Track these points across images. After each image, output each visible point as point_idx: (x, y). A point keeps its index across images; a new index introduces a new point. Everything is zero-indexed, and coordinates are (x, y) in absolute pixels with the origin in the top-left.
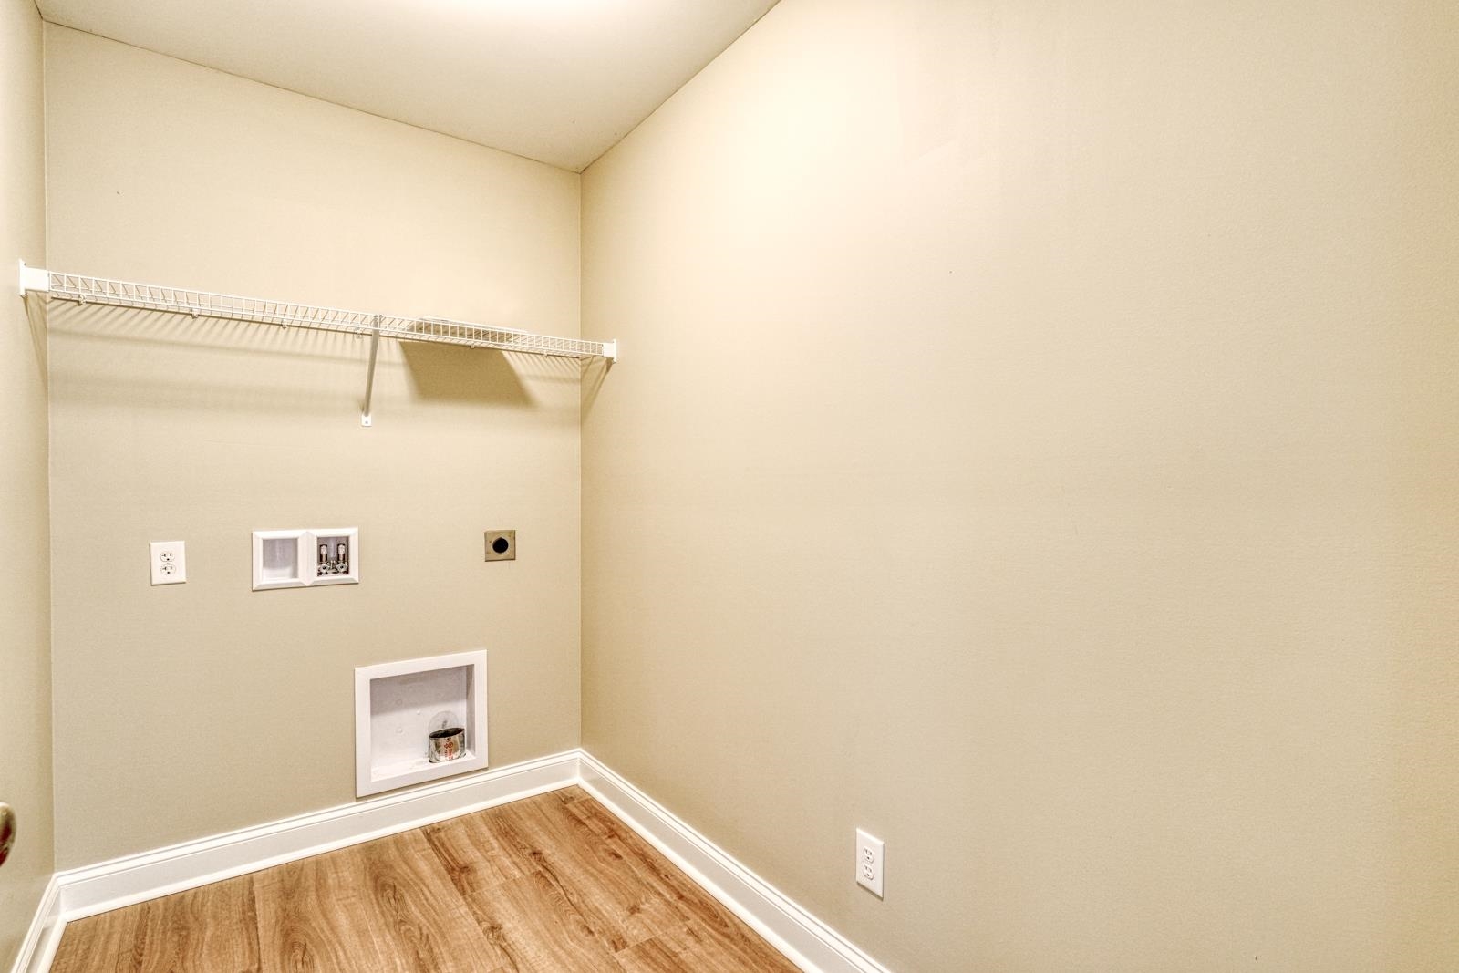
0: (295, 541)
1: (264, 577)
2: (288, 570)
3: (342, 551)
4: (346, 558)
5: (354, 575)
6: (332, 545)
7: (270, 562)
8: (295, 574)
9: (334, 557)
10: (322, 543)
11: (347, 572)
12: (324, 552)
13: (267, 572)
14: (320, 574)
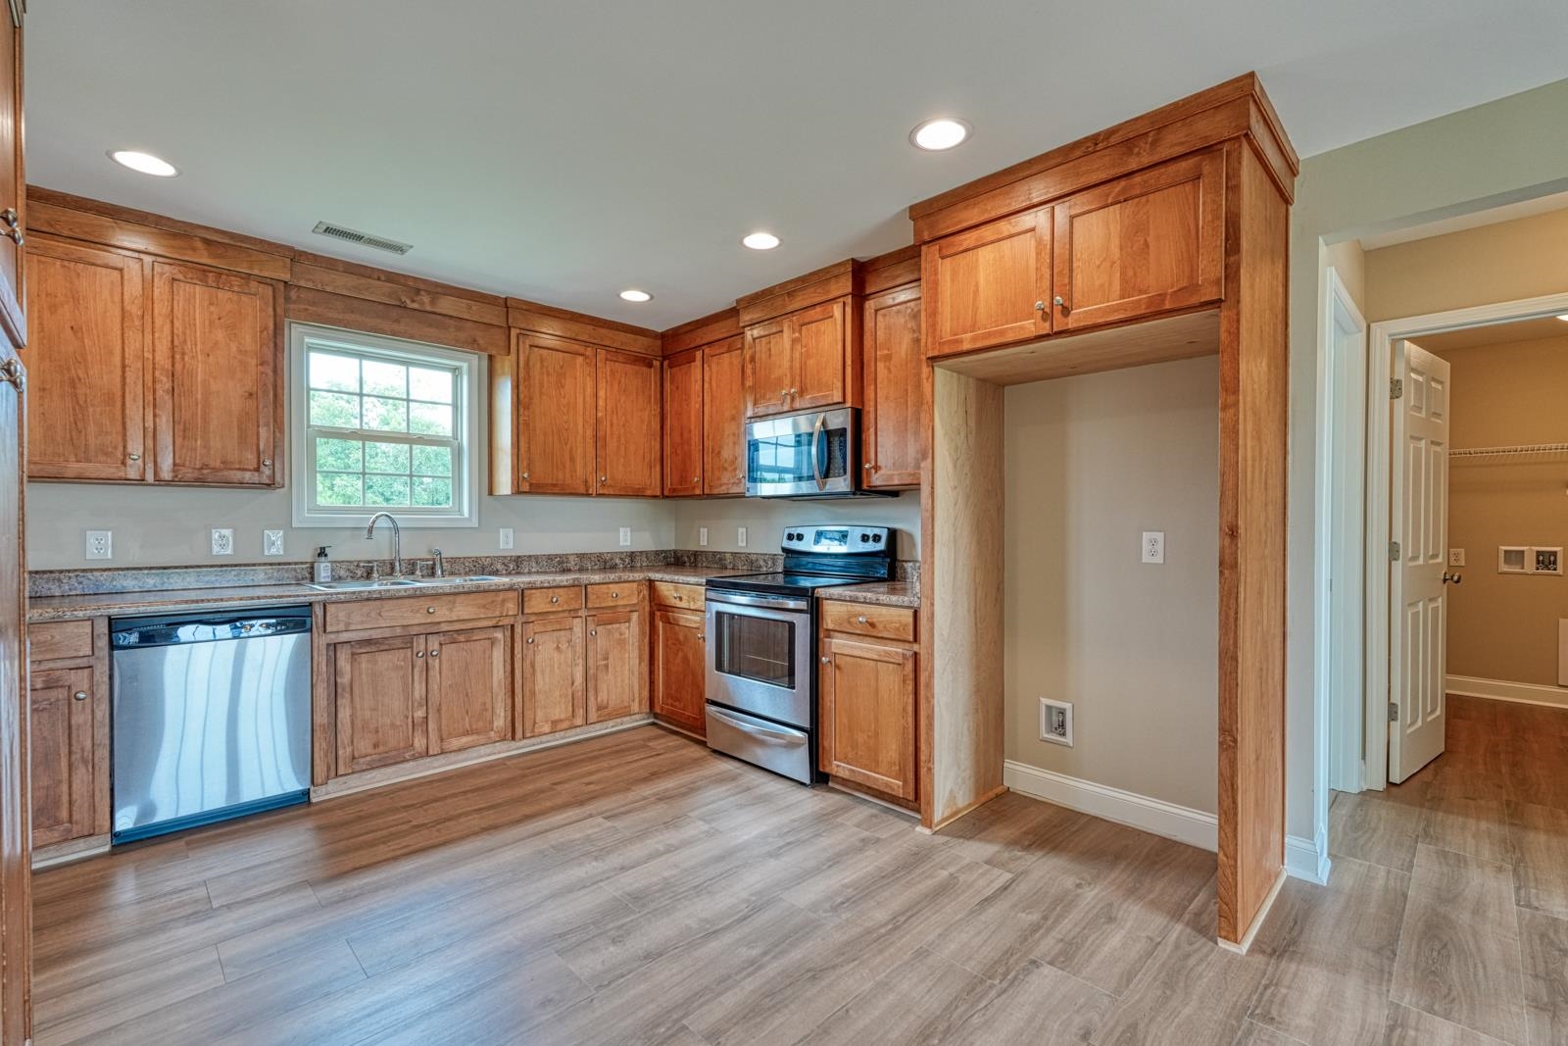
0: (1523, 552)
1: (1504, 568)
2: (1520, 566)
3: (1552, 558)
4: (1555, 563)
5: (1560, 571)
6: (1547, 556)
7: (1507, 561)
8: (1523, 568)
9: (1546, 561)
10: (1539, 553)
11: (1555, 569)
12: (1541, 558)
13: (1506, 566)
14: (1538, 569)
